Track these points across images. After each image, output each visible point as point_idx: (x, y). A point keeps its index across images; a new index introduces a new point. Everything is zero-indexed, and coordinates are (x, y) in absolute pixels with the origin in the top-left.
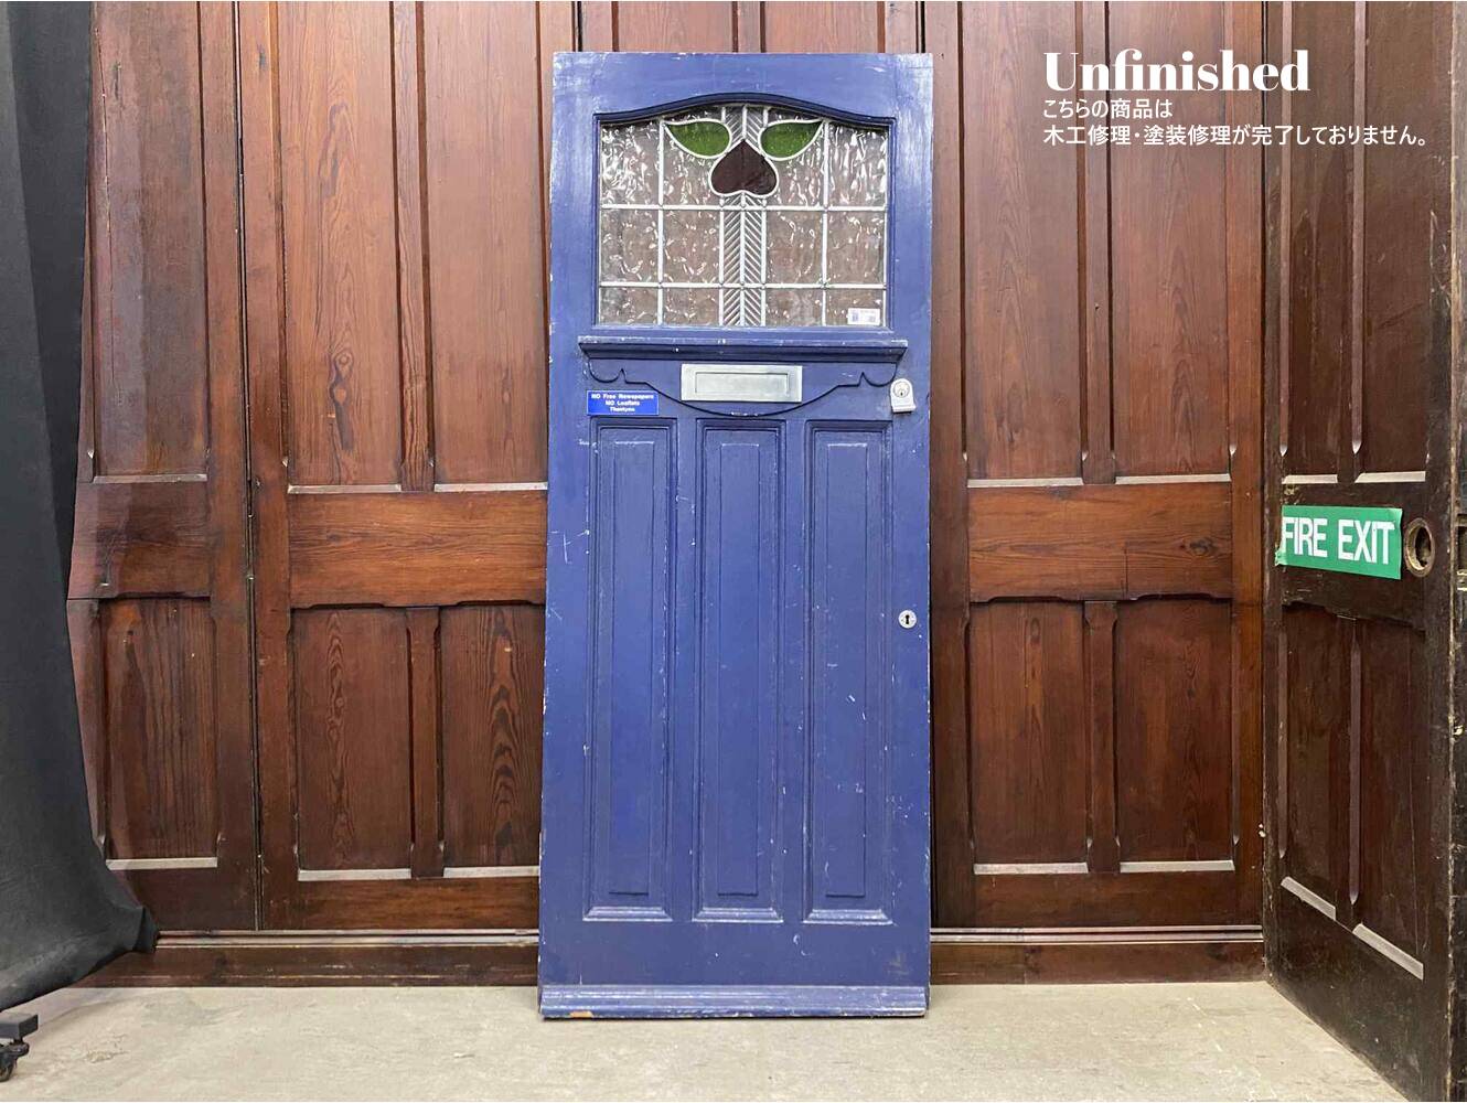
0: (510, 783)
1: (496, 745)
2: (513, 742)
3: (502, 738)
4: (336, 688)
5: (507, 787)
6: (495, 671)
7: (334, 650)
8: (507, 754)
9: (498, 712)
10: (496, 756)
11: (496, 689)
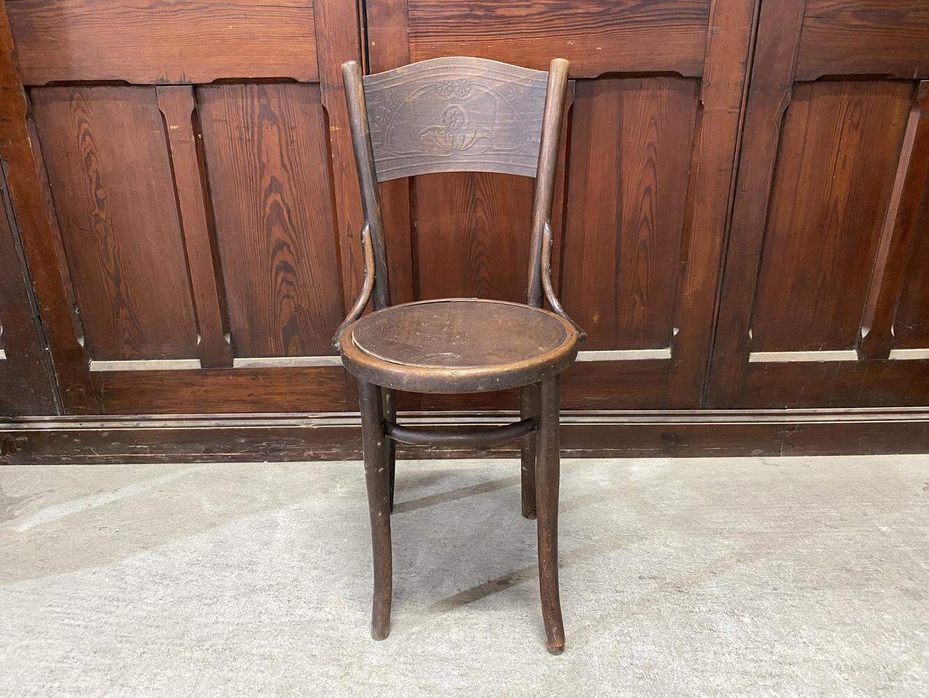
0: (290, 277)
1: (273, 239)
2: (291, 239)
3: (278, 233)
4: (94, 180)
5: (290, 283)
6: (264, 159)
7: (84, 136)
8: (285, 248)
9: (272, 204)
10: (274, 253)
11: (267, 182)
